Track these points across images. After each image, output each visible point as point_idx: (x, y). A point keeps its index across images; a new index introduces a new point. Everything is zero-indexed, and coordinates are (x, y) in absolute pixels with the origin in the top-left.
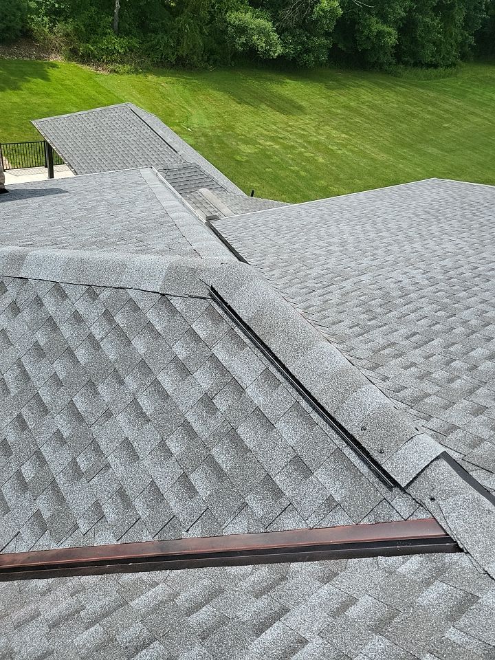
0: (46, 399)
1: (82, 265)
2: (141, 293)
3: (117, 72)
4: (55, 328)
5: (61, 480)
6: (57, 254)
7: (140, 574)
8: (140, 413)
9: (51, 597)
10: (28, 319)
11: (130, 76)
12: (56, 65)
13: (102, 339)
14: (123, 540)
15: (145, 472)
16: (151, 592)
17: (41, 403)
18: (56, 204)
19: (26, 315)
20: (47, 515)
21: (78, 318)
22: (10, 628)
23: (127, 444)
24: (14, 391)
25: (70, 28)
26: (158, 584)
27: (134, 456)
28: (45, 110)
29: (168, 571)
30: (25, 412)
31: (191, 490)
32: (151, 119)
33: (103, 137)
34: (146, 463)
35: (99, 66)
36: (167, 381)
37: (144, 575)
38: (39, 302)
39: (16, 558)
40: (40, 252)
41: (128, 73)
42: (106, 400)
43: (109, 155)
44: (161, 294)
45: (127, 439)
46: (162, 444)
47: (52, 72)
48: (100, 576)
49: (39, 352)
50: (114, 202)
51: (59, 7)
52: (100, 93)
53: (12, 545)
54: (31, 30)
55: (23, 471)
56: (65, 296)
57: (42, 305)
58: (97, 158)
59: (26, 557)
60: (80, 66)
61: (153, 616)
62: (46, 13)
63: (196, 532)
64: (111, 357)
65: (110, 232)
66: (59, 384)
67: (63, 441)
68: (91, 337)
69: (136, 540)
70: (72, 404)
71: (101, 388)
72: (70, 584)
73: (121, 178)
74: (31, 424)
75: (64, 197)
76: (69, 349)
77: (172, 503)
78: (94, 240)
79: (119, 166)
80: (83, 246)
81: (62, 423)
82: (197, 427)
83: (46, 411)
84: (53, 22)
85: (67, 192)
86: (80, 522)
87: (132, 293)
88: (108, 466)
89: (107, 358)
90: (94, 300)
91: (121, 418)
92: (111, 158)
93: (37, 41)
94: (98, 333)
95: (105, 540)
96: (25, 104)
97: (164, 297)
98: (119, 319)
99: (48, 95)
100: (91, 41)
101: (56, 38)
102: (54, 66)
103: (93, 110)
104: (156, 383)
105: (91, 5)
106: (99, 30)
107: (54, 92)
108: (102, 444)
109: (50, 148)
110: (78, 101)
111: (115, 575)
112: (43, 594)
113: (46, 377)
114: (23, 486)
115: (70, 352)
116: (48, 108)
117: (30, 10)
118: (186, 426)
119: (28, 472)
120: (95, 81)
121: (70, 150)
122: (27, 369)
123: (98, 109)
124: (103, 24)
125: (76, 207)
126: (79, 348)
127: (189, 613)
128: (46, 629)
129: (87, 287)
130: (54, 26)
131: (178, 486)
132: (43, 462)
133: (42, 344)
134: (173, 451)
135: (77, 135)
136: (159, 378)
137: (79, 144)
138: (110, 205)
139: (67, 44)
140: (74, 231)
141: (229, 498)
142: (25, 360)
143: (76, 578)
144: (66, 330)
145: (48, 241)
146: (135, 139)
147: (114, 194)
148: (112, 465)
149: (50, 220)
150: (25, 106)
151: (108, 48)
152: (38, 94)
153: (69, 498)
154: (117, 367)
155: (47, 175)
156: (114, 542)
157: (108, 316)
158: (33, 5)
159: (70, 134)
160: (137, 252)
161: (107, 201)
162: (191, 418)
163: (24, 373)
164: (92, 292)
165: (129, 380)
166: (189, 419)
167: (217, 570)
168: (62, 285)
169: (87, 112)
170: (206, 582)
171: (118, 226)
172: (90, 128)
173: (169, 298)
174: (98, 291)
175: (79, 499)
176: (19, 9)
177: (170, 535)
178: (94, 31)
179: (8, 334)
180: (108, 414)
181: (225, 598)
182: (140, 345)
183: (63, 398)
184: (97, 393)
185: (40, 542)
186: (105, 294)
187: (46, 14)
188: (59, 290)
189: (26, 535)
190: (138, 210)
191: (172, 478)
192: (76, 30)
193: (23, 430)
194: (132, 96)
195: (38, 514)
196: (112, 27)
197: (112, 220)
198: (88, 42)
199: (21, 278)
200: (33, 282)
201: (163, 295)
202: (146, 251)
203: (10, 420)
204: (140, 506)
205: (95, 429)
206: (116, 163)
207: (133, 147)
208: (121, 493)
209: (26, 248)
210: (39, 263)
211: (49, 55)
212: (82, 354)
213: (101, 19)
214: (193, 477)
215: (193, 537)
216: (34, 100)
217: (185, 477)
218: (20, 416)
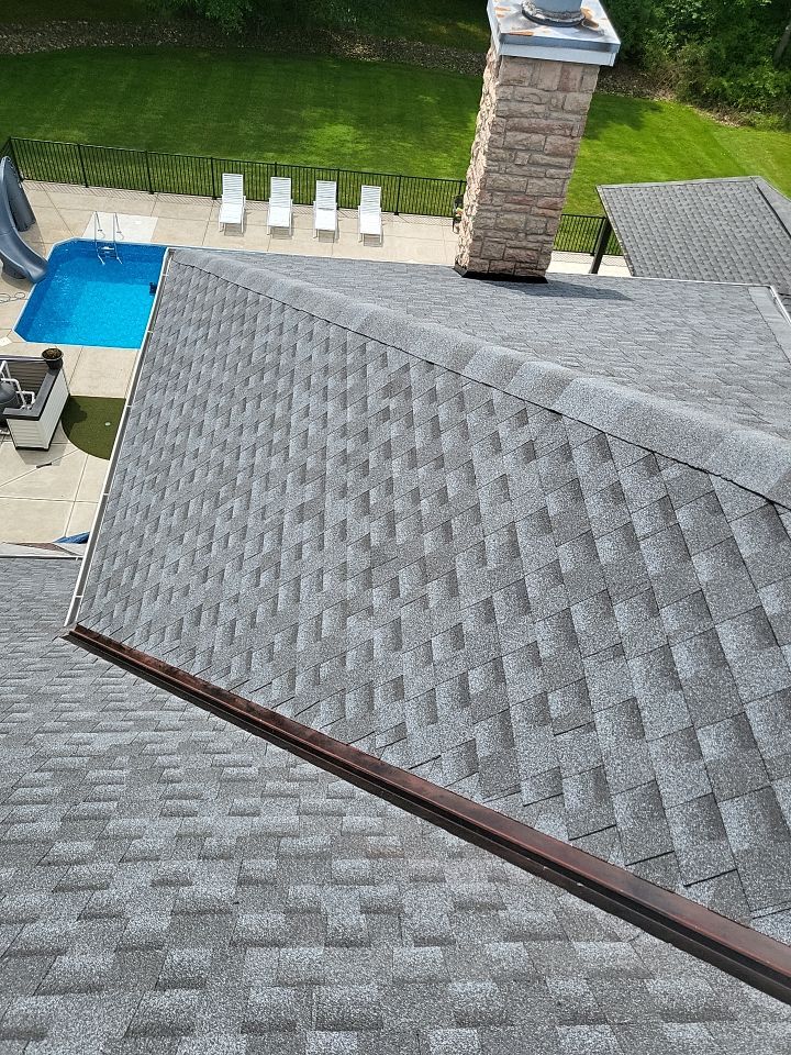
0: (533, 592)
1: (650, 418)
2: (733, 487)
3: (752, 125)
4: (578, 496)
5: (516, 713)
6: (616, 390)
7: (592, 908)
8: (670, 671)
9: (462, 865)
10: (543, 471)
11: (772, 132)
12: (659, 107)
13: (645, 537)
14: (580, 844)
15: (648, 761)
16: (606, 946)
17: (523, 595)
18: (613, 315)
19: (543, 464)
20: (482, 752)
21: (617, 494)
22: (403, 877)
23: (632, 707)
24: (492, 565)
25: (702, 52)
26: (619, 940)
27: (638, 730)
28: (620, 171)
29: (638, 930)
30: (498, 598)
31: (717, 828)
32: (785, 208)
33: (695, 226)
34: (654, 748)
35: (726, 113)
36: (731, 638)
37: (600, 914)
38: (567, 452)
39: (426, 787)
40: (591, 382)
41: (772, 128)
42: (621, 629)
43: (695, 255)
44: (768, 500)
45: (635, 699)
46: (690, 733)
47: (651, 118)
48: (532, 876)
49: (544, 522)
50: (704, 331)
51: (698, 18)
52: (712, 155)
53: (425, 769)
54: (643, 52)
55: (470, 678)
56: (607, 455)
57: (570, 458)
58: (673, 255)
59: (439, 793)
60: (696, 111)
61: (607, 984)
62: (674, 27)
63: (703, 895)
64: (650, 568)
65: (693, 377)
66: (559, 578)
67: (537, 661)
68: (628, 528)
69: (599, 853)
70: (567, 613)
71: (621, 610)
72: (489, 862)
73: (716, 295)
74: (500, 620)
75: (626, 307)
76: (589, 533)
77: (676, 830)
78: (670, 383)
79: (705, 274)
80: (653, 390)
81: (544, 635)
82: (759, 730)
83: (527, 609)
84: (680, 42)
85: (629, 299)
86: (525, 786)
87: (717, 484)
88: (591, 726)
89: (644, 568)
90: (652, 474)
91: (636, 664)
92: (697, 259)
93: (645, 68)
94: (642, 526)
95: (552, 828)
96: (595, 161)
97: (770, 507)
98: (683, 517)
99: (632, 151)
100: (728, 74)
101: (676, 68)
102: (656, 109)
103: (694, 181)
104: (712, 636)
105: (751, 17)
106: (749, 58)
107: (643, 147)
108: (594, 689)
109: (608, 228)
110: (673, 163)
111: (554, 887)
112: (452, 856)
113: (543, 562)
114: (464, 699)
115: (589, 539)
116: (626, 169)
117: (652, 21)
118: (741, 724)
119: (477, 682)
120: (712, 137)
121: (636, 236)
122: (520, 540)
123: (705, 180)
124: (759, 47)
125: (643, 325)
126: (605, 538)
127: (668, 1016)
128: (449, 906)
129: (647, 453)
130: (680, 47)
131: (693, 809)
132: (500, 678)
133: (551, 514)
134: (705, 751)
135: (655, 216)
136: (720, 629)
137: (654, 230)
138: (697, 335)
139: (689, 76)
140: (640, 361)
141: (782, 873)
142: (521, 527)
143: (499, 860)
144: (594, 506)
145: (600, 367)
146: (747, 236)
147: (703, 318)
148: (599, 727)
149: (605, 336)
150: (595, 164)
151: (752, 85)
152: (618, 148)
153: (520, 745)
154: (655, 586)
155: (589, 267)
156: (565, 839)
157: (666, 505)
158: (659, 12)
159: (647, 213)
160: (742, 422)
161: (691, 327)
162: (755, 716)
163: (514, 544)
164: (652, 462)
165: (667, 613)
166: (750, 714)
167: (725, 978)
168: (610, 439)
169: (682, 183)
170: (704, 986)
171: (709, 372)
172: (679, 209)
173: (780, 510)
174: (662, 463)
175: (534, 752)
176: (636, 18)
177: (656, 876)
178: (739, 59)
179: (510, 485)
180: (618, 651)
181: (736, 1032)
182: (704, 568)
183: (557, 599)
184: (609, 613)
185: (462, 784)
186: (672, 472)
187: (675, 29)
188: (602, 445)
189: (448, 763)
190: (742, 353)
191: (689, 792)
192: (712, 56)
193: (488, 621)
194: (764, 166)
195: (471, 746)
196: (773, 53)
197: (700, 360)
198: (723, 74)
199: (554, 411)
200: (567, 421)
201: (772, 503)
202: (757, 422)
203: (474, 601)
204: (621, 807)
205: (589, 663)
206: (702, 268)
207: (737, 248)
208: (599, 775)
209: (572, 371)
210: (586, 397)
211: (656, 91)
212: (607, 550)
213: (758, 40)
214: (726, 808)
215: (695, 899)
216: (610, 156)
217: (711, 801)
218: (489, 601)
